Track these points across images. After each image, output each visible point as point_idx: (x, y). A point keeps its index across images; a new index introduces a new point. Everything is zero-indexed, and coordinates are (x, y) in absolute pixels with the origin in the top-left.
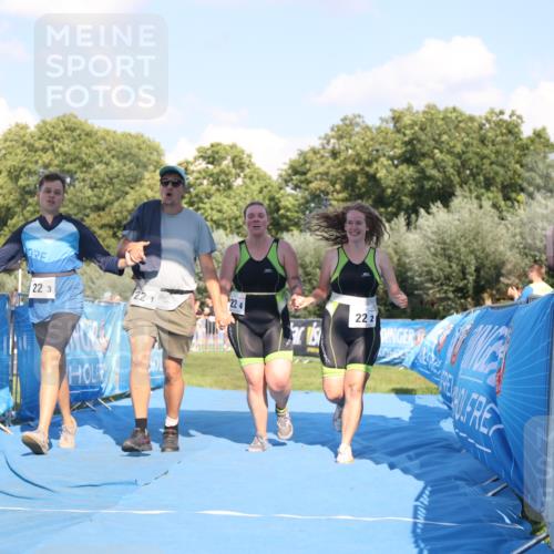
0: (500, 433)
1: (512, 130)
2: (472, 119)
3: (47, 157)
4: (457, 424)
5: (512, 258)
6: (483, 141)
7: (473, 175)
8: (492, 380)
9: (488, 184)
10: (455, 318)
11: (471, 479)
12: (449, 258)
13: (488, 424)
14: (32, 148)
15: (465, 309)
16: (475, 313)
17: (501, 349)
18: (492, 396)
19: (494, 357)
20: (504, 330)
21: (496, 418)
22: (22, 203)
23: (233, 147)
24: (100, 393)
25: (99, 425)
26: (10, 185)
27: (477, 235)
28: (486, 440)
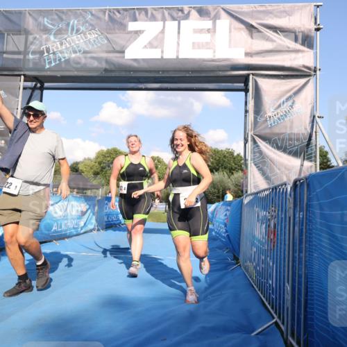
0: (228, 235)
1: (231, 153)
2: (222, 151)
3: (109, 159)
4: (216, 232)
5: (232, 187)
6: (225, 156)
7: (222, 165)
8: (226, 221)
9: (225, 168)
10: (217, 204)
11: (220, 248)
12: (215, 188)
13: (225, 233)
14: (105, 156)
15: (219, 201)
16: (222, 203)
17: (228, 213)
18: (226, 226)
19: (226, 215)
20: (229, 208)
21: (227, 231)
22: (102, 171)
23: (158, 157)
24: (120, 222)
25: (120, 231)
26: (98, 166)
27: (223, 182)
28: (224, 237)
